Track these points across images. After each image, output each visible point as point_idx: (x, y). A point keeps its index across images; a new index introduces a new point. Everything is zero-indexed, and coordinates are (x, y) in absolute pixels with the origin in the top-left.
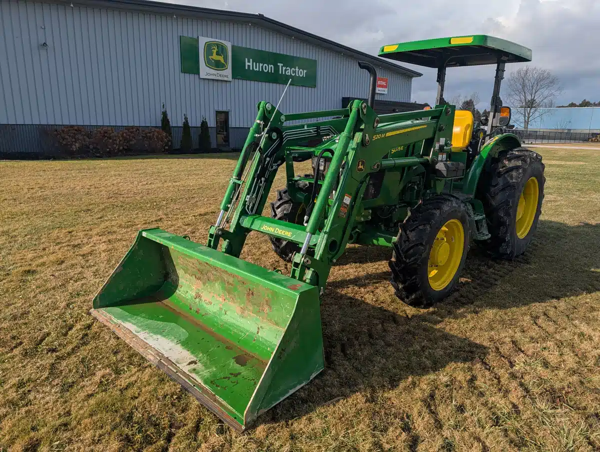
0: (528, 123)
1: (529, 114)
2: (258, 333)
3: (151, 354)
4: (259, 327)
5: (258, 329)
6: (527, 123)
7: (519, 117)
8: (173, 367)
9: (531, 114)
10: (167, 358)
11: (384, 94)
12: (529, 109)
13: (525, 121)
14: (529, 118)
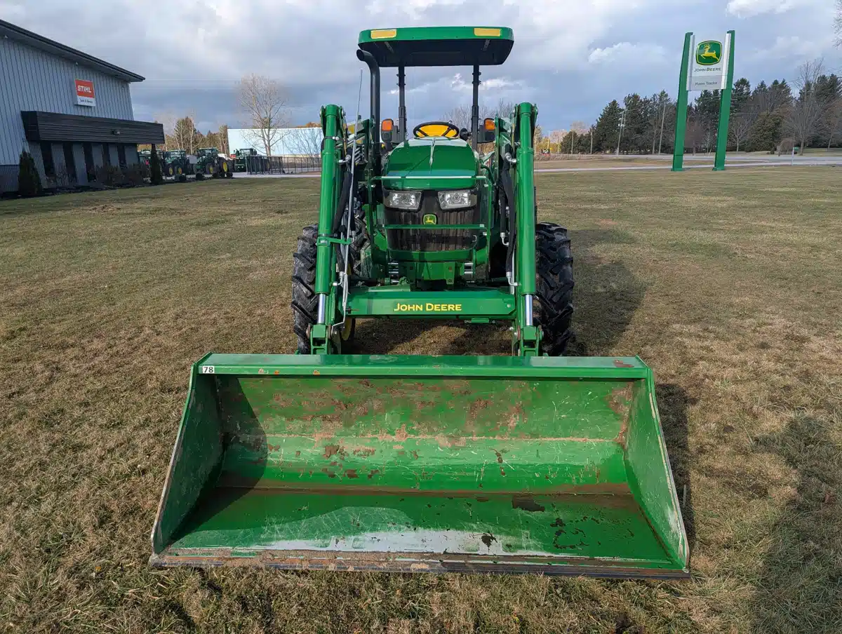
0: (269, 149)
1: (268, 136)
2: (500, 461)
3: (413, 562)
4: (498, 451)
5: (498, 455)
6: (268, 147)
7: (258, 140)
8: (474, 559)
9: (271, 136)
10: (445, 553)
11: (91, 107)
12: (267, 130)
13: (266, 145)
14: (269, 141)
